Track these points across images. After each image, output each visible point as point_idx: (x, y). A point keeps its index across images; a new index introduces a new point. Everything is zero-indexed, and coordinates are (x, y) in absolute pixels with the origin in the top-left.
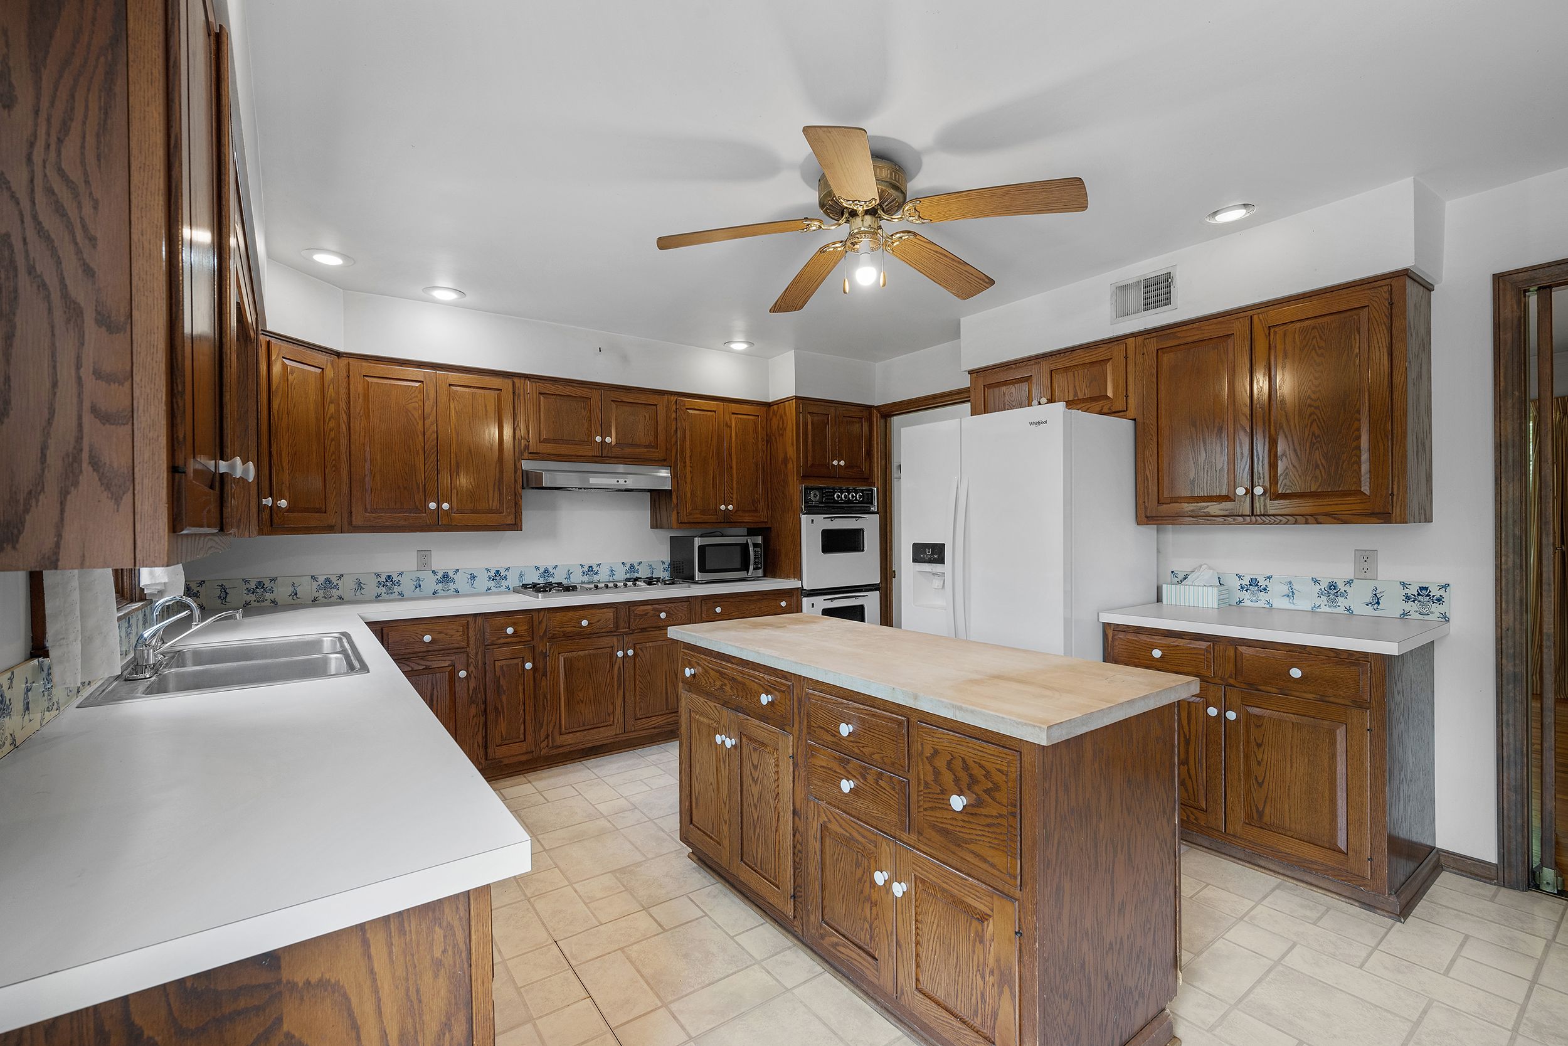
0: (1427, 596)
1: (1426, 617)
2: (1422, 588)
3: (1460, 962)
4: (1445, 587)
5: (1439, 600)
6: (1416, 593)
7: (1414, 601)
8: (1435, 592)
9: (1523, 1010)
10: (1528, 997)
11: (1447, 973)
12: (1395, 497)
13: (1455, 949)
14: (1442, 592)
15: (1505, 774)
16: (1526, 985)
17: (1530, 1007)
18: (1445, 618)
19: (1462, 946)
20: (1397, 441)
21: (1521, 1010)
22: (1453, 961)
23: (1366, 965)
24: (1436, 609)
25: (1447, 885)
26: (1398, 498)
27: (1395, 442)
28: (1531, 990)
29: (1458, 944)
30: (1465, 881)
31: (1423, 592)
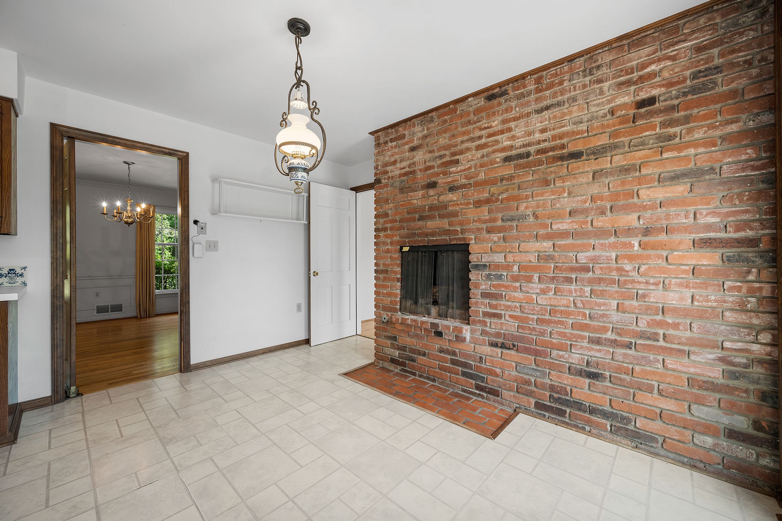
0: (14, 274)
1: (13, 285)
2: (10, 270)
3: (53, 441)
4: (25, 268)
5: (21, 275)
6: (7, 273)
7: (6, 277)
8: (19, 271)
9: (87, 439)
10: (86, 434)
11: (50, 447)
12: (3, 219)
13: (48, 437)
14: (23, 271)
15: (55, 352)
16: (83, 431)
17: (88, 437)
18: (25, 284)
19: (50, 434)
20: (5, 189)
21: (86, 440)
22: (50, 442)
23: (7, 472)
24: (19, 280)
25: (27, 418)
26: (5, 219)
27: (3, 189)
28: (85, 432)
29: (48, 435)
30: (36, 412)
31: (12, 271)
